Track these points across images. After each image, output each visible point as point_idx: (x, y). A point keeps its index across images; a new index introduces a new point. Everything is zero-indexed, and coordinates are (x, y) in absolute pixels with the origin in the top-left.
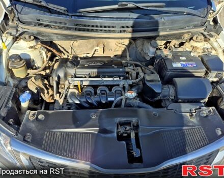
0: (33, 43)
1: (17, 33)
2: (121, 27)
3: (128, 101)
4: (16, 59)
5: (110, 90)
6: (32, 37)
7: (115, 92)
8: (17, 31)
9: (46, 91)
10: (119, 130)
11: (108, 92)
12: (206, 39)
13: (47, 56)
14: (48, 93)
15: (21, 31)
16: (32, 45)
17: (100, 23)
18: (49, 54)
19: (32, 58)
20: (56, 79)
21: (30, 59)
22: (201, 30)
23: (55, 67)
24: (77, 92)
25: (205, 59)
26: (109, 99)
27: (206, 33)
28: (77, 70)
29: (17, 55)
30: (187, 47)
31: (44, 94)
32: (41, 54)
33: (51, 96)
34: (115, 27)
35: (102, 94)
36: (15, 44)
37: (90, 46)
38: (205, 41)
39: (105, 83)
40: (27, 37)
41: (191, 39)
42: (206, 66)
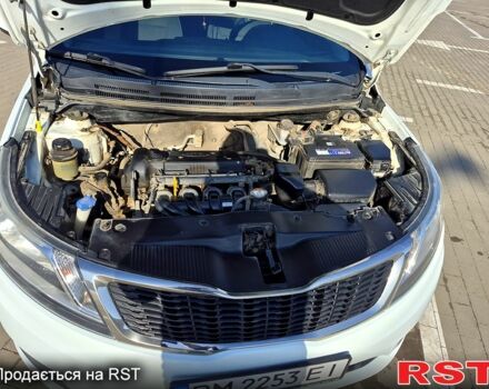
0: (87, 124)
1: (57, 108)
2: (235, 98)
3: (255, 205)
4: (64, 145)
5: (224, 192)
6: (85, 115)
7: (233, 193)
8: (58, 103)
9: (113, 200)
10: (246, 243)
11: (221, 194)
12: (363, 119)
13: (109, 147)
14: (117, 202)
15: (65, 103)
16: (86, 127)
17: (202, 91)
18: (112, 144)
19: (85, 147)
20: (134, 175)
21: (82, 149)
22: (354, 104)
23: (122, 167)
24: (170, 195)
25: (364, 145)
26: (225, 205)
27: (362, 110)
28: (167, 164)
29: (65, 139)
30: (336, 130)
31: (111, 204)
32: (100, 142)
33: (122, 208)
34: (225, 98)
35: (213, 197)
36: (54, 125)
37: (179, 134)
38: (362, 122)
39: (216, 181)
40: (77, 113)
41: (341, 118)
42: (365, 154)
